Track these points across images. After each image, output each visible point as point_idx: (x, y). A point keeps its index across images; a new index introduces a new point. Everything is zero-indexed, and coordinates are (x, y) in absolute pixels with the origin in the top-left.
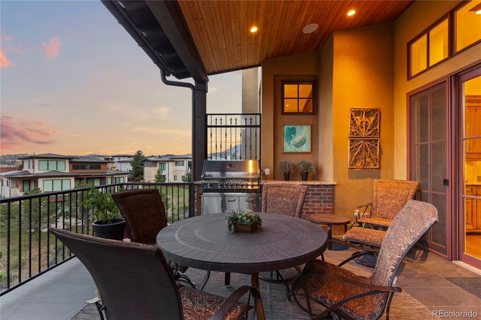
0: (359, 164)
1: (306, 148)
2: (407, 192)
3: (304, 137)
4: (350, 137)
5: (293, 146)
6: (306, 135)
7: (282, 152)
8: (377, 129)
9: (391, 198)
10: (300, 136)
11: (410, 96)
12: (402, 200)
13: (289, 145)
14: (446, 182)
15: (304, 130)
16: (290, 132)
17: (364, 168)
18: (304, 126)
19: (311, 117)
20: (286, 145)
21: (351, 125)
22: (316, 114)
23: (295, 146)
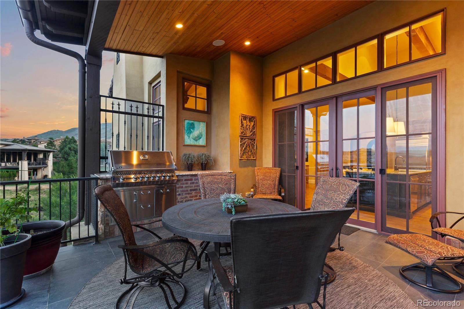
0: (245, 157)
1: (202, 142)
2: (276, 175)
3: (200, 132)
4: (240, 136)
5: (192, 140)
6: (203, 131)
7: (183, 144)
8: (255, 131)
9: (267, 180)
10: (198, 131)
11: (275, 112)
12: (273, 181)
13: (189, 138)
14: (297, 167)
15: (201, 126)
16: (190, 127)
17: (248, 160)
18: (201, 123)
19: (206, 115)
20: (187, 138)
21: (241, 126)
22: (210, 114)
23: (194, 139)
